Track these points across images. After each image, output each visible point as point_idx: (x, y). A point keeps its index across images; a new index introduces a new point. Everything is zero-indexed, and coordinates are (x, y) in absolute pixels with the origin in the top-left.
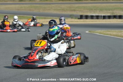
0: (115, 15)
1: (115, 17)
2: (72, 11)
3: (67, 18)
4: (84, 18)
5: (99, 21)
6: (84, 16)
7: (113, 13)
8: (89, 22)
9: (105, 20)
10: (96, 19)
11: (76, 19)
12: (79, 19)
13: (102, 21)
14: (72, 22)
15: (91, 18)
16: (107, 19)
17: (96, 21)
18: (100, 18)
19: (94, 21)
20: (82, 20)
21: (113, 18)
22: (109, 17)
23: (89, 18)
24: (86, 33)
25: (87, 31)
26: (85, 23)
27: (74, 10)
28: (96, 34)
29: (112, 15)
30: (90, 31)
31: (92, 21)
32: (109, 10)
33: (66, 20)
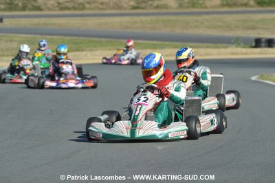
3: (225, 45)
4: (263, 45)
6: (263, 40)
12: (251, 47)
33: (223, 50)
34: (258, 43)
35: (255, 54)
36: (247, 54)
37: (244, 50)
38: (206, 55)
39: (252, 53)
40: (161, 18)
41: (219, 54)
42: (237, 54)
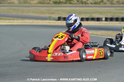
0: (93, 17)
1: (93, 19)
2: (51, 13)
4: (62, 19)
7: (91, 16)
9: (82, 22)
12: (56, 20)
14: (49, 23)
16: (85, 21)
20: (60, 22)
21: (91, 21)
22: (87, 19)
26: (63, 24)
27: (53, 13)
32: (88, 14)
34: (59, 19)
36: (55, 23)
37: (54, 21)
38: (38, 23)
40: (11, 8)
41: (43, 23)
42: (51, 23)
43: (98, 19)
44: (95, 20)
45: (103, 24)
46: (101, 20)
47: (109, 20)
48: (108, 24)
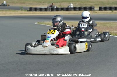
0: (63, 7)
1: (62, 9)
3: (17, 10)
4: (33, 10)
5: (48, 13)
6: (33, 8)
7: (61, 5)
8: (38, 14)
9: (53, 12)
10: (44, 11)
11: (25, 11)
12: (28, 11)
13: (50, 13)
14: (21, 14)
15: (40, 10)
16: (55, 11)
17: (44, 13)
18: (48, 10)
19: (43, 13)
20: (31, 12)
21: (61, 11)
23: (38, 10)
24: (36, 24)
25: (36, 22)
26: (34, 15)
27: (24, 3)
28: (44, 25)
29: (59, 7)
30: (38, 23)
31: (41, 13)
32: (57, 3)
33: (16, 12)
34: (31, 9)
35: (30, 14)
36: (27, 14)
37: (25, 12)
38: (10, 14)
39: (29, 14)
41: (15, 14)
42: (23, 14)
43: (68, 9)
44: (65, 10)
45: (72, 13)
46: (70, 10)
47: (77, 9)
48: (77, 13)
